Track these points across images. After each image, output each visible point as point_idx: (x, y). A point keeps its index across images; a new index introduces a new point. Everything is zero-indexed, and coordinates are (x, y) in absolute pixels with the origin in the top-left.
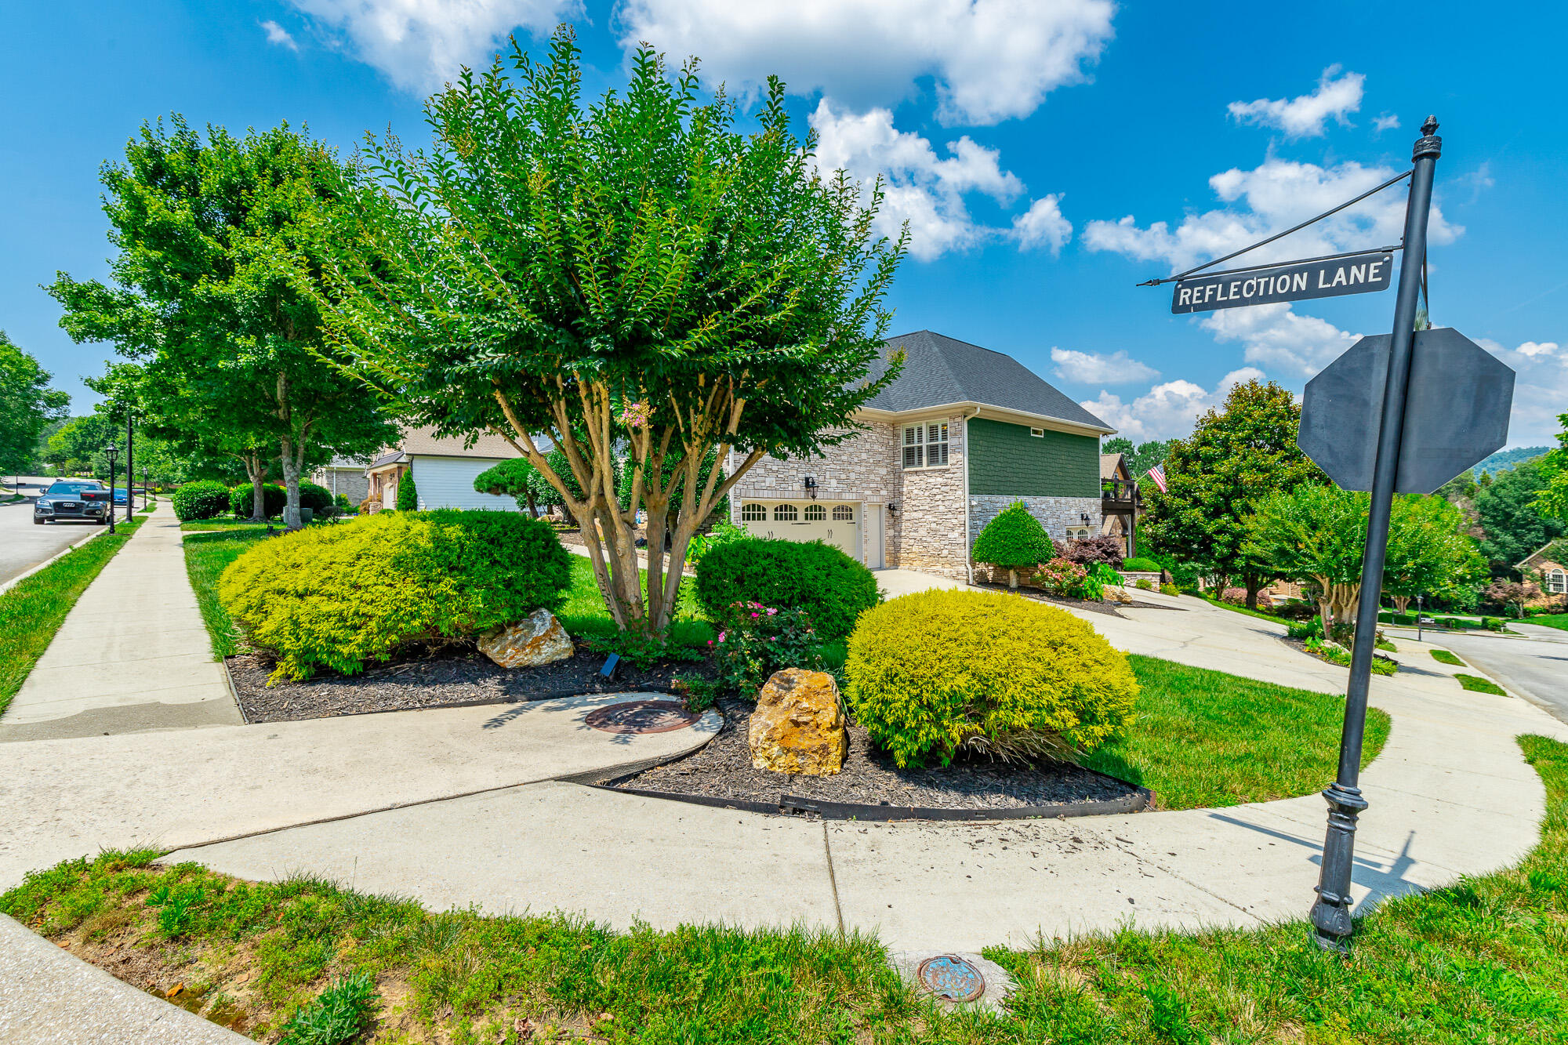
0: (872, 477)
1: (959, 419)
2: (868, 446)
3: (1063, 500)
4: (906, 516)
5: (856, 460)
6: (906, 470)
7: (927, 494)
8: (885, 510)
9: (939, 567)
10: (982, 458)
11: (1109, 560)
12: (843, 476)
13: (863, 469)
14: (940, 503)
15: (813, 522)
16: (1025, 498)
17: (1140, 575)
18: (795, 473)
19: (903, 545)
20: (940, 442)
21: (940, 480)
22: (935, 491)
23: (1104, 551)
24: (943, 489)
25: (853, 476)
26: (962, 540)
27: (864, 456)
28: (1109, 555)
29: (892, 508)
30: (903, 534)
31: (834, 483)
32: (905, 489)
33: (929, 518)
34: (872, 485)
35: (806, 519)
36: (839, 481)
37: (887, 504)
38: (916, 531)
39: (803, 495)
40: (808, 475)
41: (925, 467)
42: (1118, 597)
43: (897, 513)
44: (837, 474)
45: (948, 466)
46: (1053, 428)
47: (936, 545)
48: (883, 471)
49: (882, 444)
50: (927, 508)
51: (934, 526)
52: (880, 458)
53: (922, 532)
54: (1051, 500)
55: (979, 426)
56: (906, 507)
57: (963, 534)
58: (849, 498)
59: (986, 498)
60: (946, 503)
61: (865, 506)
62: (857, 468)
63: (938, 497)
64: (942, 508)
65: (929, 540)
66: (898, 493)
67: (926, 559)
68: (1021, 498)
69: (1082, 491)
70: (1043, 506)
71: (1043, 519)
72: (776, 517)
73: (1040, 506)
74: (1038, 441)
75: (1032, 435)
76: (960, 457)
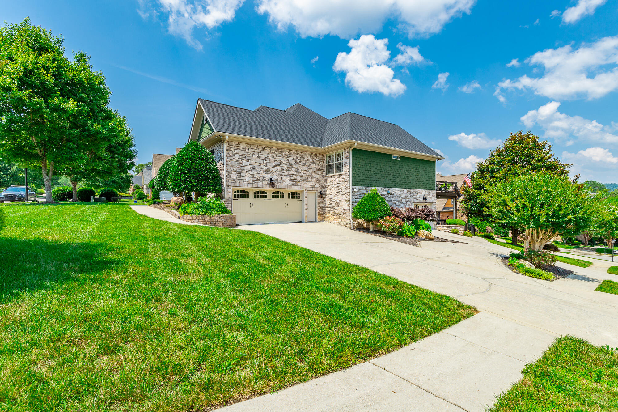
0: (310, 179)
1: (347, 150)
2: (307, 164)
3: (412, 190)
4: (328, 197)
5: (300, 170)
6: (328, 175)
7: (335, 186)
8: (318, 194)
9: (339, 221)
10: (361, 169)
11: (428, 219)
12: (293, 178)
13: (304, 175)
14: (340, 190)
15: (277, 199)
16: (388, 189)
17: (454, 227)
18: (264, 176)
19: (326, 211)
20: (341, 161)
21: (340, 179)
22: (338, 185)
23: (425, 214)
24: (342, 183)
25: (298, 178)
26: (348, 208)
27: (305, 169)
28: (427, 216)
29: (321, 193)
30: (326, 206)
31: (287, 181)
32: (327, 185)
33: (336, 198)
34: (309, 183)
35: (273, 197)
36: (290, 180)
37: (319, 191)
38: (331, 204)
39: (268, 186)
40: (271, 177)
41: (334, 174)
42: (426, 236)
43: (324, 196)
44: (289, 177)
45: (344, 173)
46: (404, 155)
47: (338, 210)
48: (317, 176)
49: (316, 163)
50: (335, 193)
51: (338, 201)
52: (315, 170)
53: (334, 204)
54: (405, 190)
55: (356, 152)
56: (328, 193)
57: (349, 205)
58: (296, 188)
59: (364, 188)
60: (343, 190)
61: (306, 193)
62: (301, 174)
63: (340, 187)
64: (341, 193)
65: (336, 208)
66: (324, 186)
67: (335, 217)
68: (386, 189)
69: (424, 186)
70: (400, 193)
71: (399, 199)
72: (255, 197)
73: (397, 193)
74: (397, 162)
75: (393, 158)
76: (348, 168)
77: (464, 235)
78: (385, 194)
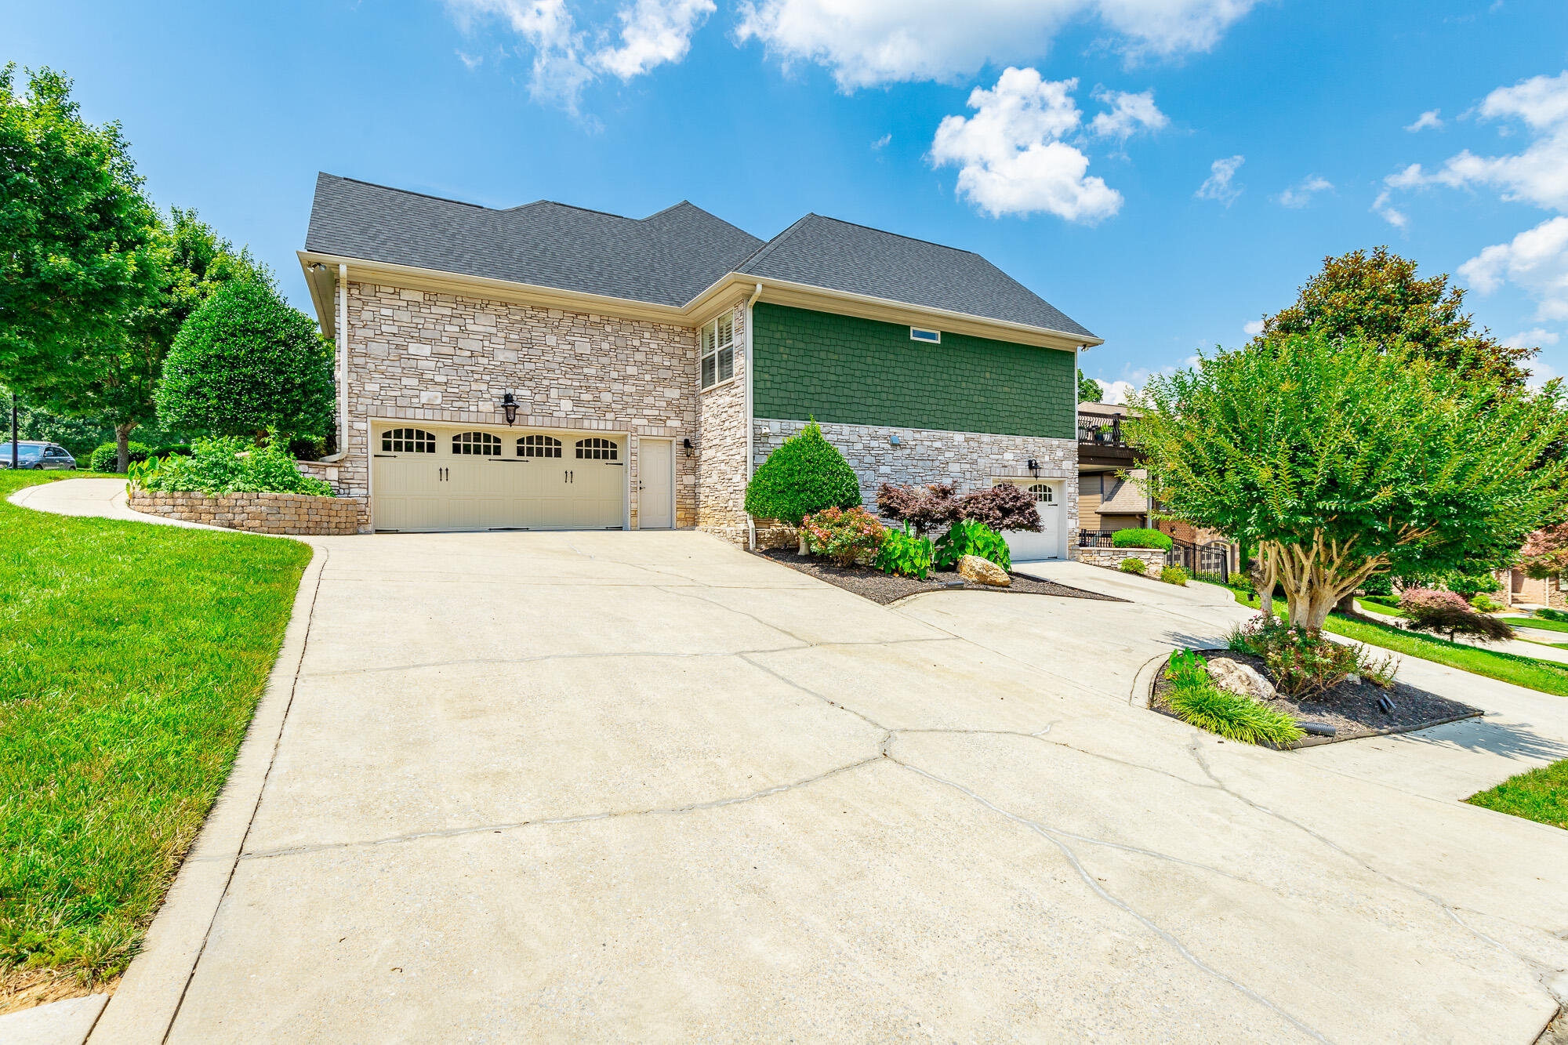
0: (650, 400)
1: (744, 307)
2: (640, 357)
3: (986, 438)
4: (706, 454)
5: (615, 375)
6: (703, 391)
7: (718, 421)
8: (677, 449)
9: (725, 527)
10: (790, 365)
11: (1007, 521)
12: (586, 397)
13: (628, 389)
14: (727, 433)
15: (534, 459)
16: (894, 430)
17: (1132, 553)
18: (484, 387)
19: (701, 498)
21: (728, 399)
22: (724, 416)
23: (1000, 508)
24: (731, 411)
25: (607, 397)
26: (744, 485)
27: (632, 370)
28: (1007, 512)
29: (687, 444)
30: (701, 481)
31: (567, 405)
32: (702, 418)
33: (720, 456)
34: (646, 412)
35: (520, 452)
36: (577, 402)
37: (681, 439)
38: (710, 476)
39: (499, 418)
40: (510, 391)
41: (717, 384)
42: (978, 574)
43: (695, 452)
44: (572, 393)
45: (734, 378)
46: (952, 328)
47: (724, 494)
48: (674, 394)
49: (672, 356)
50: (718, 441)
51: (723, 467)
52: (663, 374)
53: (715, 477)
54: (959, 437)
56: (704, 444)
57: (745, 476)
58: (599, 428)
61: (633, 442)
62: (617, 387)
63: (726, 425)
64: (729, 441)
65: (719, 487)
66: (697, 424)
67: (717, 516)
68: (884, 431)
69: (1033, 427)
70: (938, 444)
71: (937, 463)
72: (456, 449)
73: (930, 443)
74: (928, 349)
75: (912, 338)
76: (743, 361)
77: (1164, 579)
78: (882, 446)
